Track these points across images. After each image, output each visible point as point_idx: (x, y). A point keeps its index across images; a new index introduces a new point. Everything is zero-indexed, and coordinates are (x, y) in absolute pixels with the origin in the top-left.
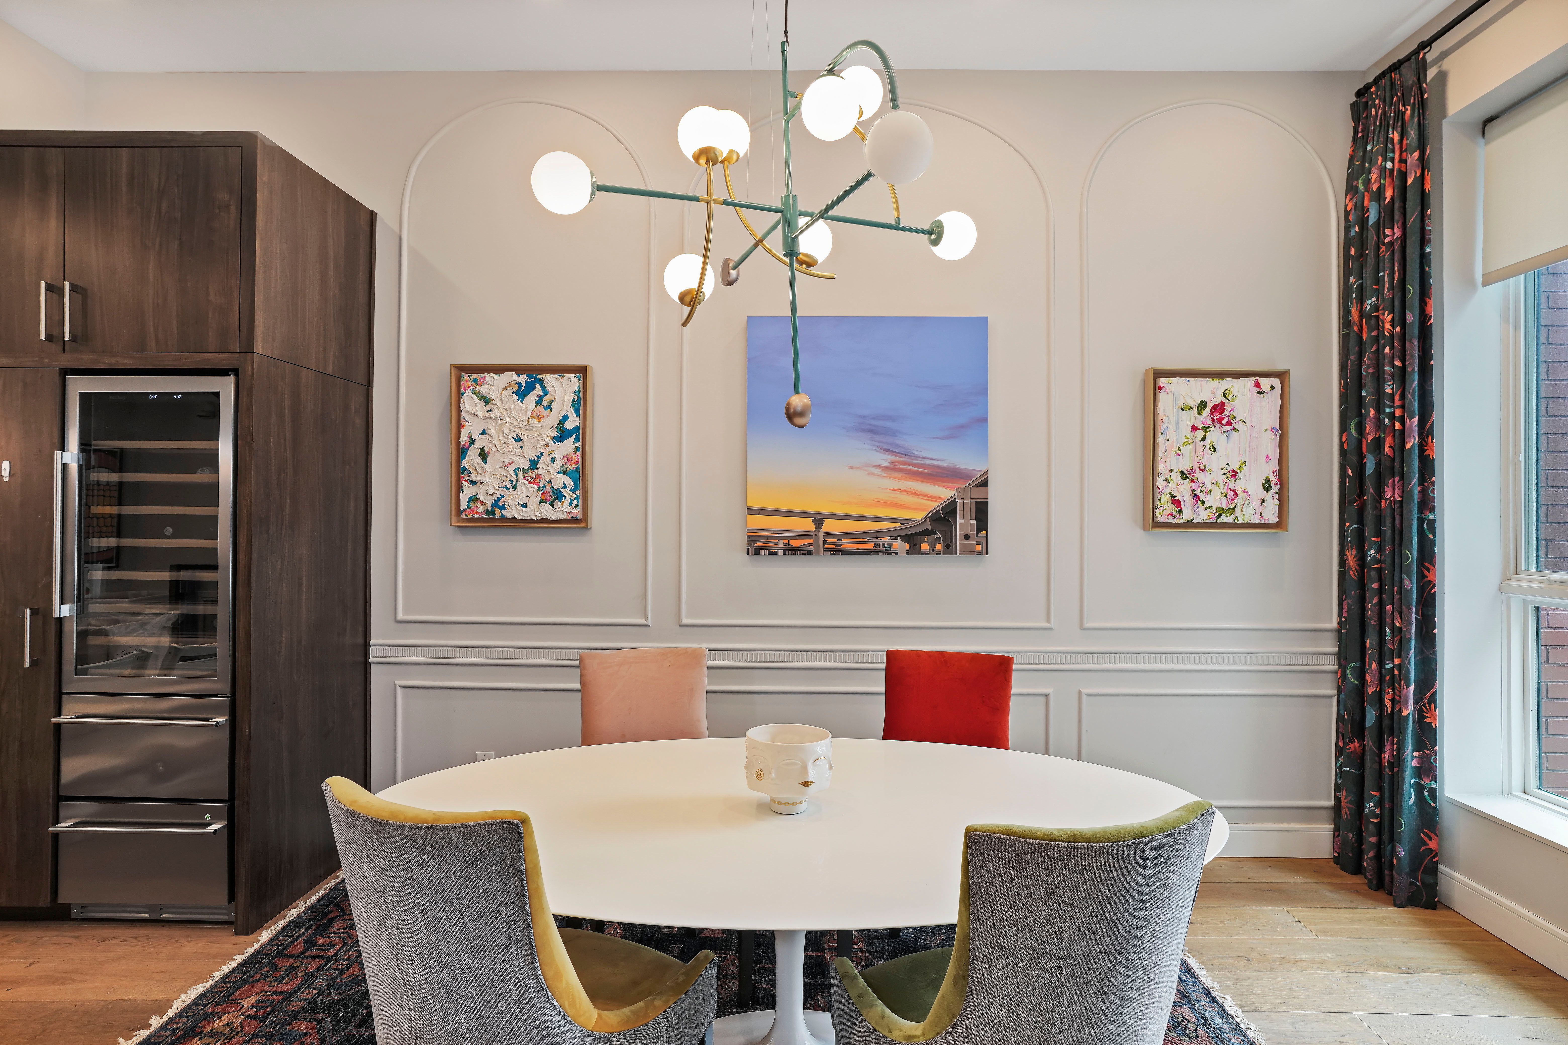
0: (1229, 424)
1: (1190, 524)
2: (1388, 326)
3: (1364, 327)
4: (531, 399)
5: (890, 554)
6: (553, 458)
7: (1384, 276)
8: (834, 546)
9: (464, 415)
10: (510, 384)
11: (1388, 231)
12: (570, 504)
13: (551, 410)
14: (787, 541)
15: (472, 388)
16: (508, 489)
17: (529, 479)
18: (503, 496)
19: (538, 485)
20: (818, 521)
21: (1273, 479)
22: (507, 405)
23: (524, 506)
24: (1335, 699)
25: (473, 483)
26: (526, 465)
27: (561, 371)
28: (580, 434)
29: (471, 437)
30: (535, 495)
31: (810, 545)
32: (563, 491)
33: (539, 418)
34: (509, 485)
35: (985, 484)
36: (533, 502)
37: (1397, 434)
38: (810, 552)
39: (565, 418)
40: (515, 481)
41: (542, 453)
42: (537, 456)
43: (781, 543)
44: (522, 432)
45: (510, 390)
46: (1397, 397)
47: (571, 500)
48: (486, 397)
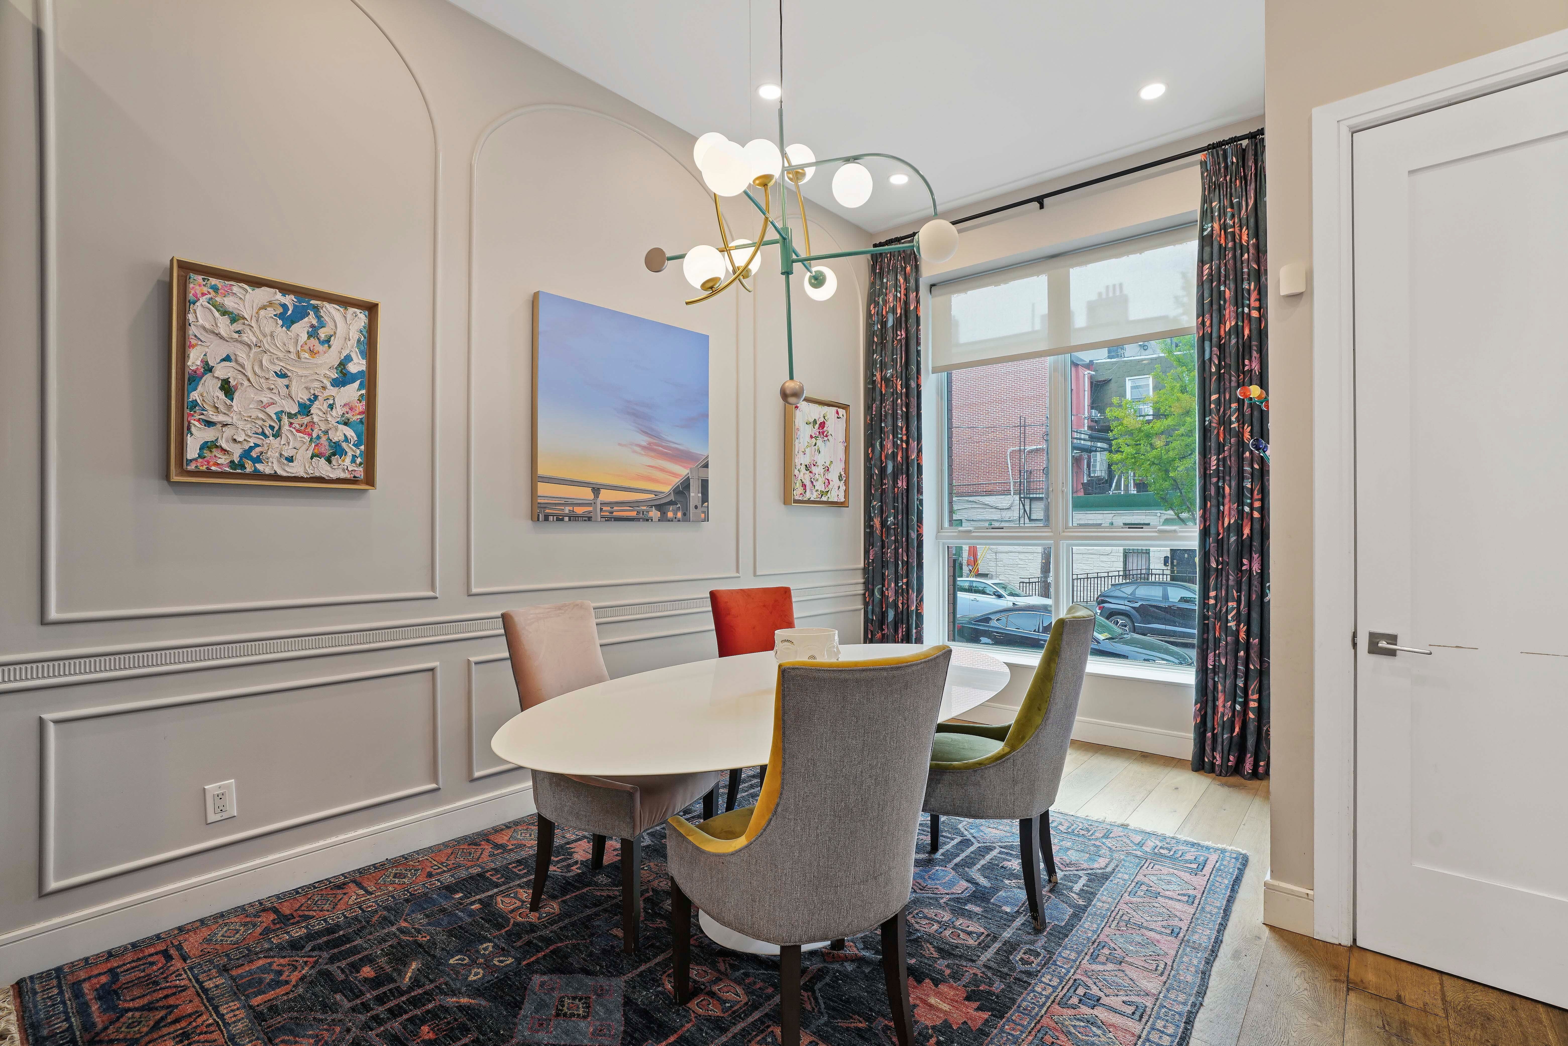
0: (827, 436)
1: (809, 501)
2: (899, 387)
3: (883, 385)
4: (301, 329)
5: (647, 520)
6: (330, 405)
7: (897, 358)
8: (608, 514)
9: (193, 330)
10: (271, 304)
11: (899, 333)
12: (353, 461)
13: (330, 347)
14: (571, 508)
15: (209, 296)
16: (266, 436)
17: (298, 426)
18: (259, 446)
19: (310, 435)
20: (596, 490)
21: (843, 473)
22: (266, 329)
23: (290, 459)
24: (863, 610)
25: (209, 424)
26: (294, 410)
27: (345, 302)
28: (369, 380)
29: (207, 362)
30: (305, 447)
31: (590, 512)
32: (344, 445)
33: (312, 352)
34: (268, 431)
35: (706, 466)
36: (303, 455)
37: (904, 450)
38: (590, 519)
39: (348, 359)
40: (277, 428)
41: (316, 397)
42: (309, 400)
43: (567, 510)
44: (288, 367)
45: (271, 312)
46: (904, 429)
47: (354, 457)
48: (232, 313)
